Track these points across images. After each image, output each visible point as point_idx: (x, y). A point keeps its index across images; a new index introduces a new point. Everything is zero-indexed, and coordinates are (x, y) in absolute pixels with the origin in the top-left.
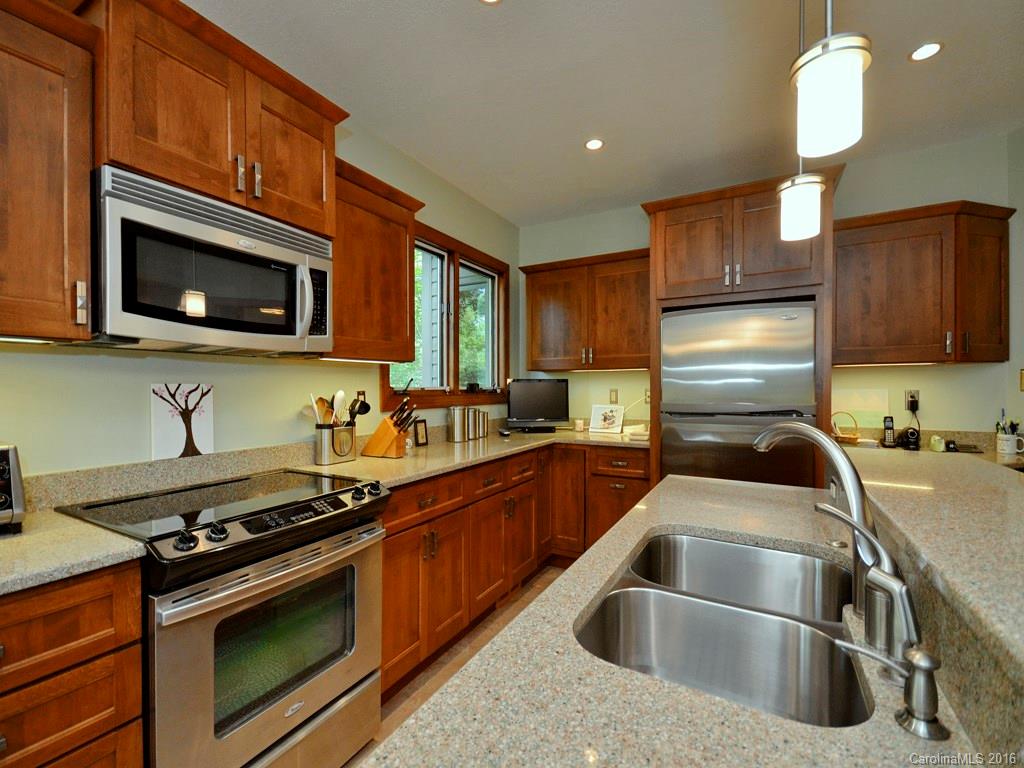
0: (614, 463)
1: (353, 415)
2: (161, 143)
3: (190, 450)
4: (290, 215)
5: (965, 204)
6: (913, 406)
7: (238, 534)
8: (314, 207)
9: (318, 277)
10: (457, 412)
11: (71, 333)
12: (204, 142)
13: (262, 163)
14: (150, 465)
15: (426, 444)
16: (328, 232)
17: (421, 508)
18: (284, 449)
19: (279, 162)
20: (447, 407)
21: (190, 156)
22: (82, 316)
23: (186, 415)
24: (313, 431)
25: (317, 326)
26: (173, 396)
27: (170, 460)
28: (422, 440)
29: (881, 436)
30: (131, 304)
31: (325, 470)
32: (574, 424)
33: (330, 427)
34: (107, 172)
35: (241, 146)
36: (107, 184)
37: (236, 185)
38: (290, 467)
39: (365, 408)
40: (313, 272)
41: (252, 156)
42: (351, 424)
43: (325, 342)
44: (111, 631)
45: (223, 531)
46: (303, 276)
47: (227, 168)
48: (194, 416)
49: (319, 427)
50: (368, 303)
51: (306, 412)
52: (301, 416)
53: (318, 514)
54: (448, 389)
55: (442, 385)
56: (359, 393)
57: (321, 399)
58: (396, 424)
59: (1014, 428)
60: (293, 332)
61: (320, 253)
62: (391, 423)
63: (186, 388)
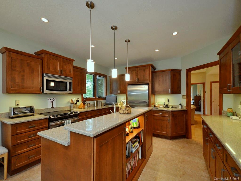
1: (76, 102)
2: (50, 70)
3: (53, 107)
4: (66, 75)
5: (172, 69)
6: (168, 101)
7: (59, 116)
8: (70, 74)
9: (70, 83)
10: (95, 102)
11: (40, 93)
12: (55, 68)
13: (63, 69)
14: (48, 109)
15: (90, 107)
16: (72, 77)
17: (85, 116)
18: (66, 107)
19: (65, 69)
20: (94, 100)
21: (53, 70)
22: (41, 91)
23: (52, 102)
24: (70, 104)
25: (70, 90)
26: (50, 100)
27: (50, 108)
28: (89, 106)
29: (163, 106)
30: (47, 89)
31: (72, 110)
32: (118, 104)
33: (73, 104)
34: (44, 74)
35: (60, 68)
36: (44, 76)
37: (59, 73)
38: (66, 110)
39: (78, 101)
40: (69, 82)
41: (61, 69)
42: (76, 103)
43: (71, 92)
44: (45, 125)
45: (57, 116)
46: (68, 83)
47: (58, 71)
48: (53, 102)
49: (71, 104)
50: (78, 86)
51: (69, 102)
52: (68, 102)
53: (69, 115)
54: (94, 98)
55: (93, 97)
56: (78, 99)
57: (71, 100)
58: (83, 103)
59: (181, 104)
60: (67, 91)
61: (71, 80)
62: (82, 103)
63: (52, 98)
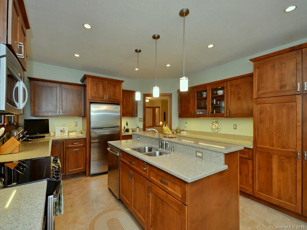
0: (74, 143)
6: (127, 124)
32: (50, 134)
54: (5, 124)
